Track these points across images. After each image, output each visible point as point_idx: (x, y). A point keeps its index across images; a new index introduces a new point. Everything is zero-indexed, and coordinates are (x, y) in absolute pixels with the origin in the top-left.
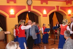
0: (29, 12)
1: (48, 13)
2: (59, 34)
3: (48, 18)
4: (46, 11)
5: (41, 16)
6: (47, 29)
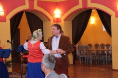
6: (4, 52)
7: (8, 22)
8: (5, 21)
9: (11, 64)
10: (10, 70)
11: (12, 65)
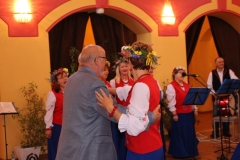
0: (100, 11)
1: (180, 19)
3: (181, 40)
4: (174, 10)
5: (149, 30)
6: (197, 93)
7: (182, 36)
8: (177, 35)
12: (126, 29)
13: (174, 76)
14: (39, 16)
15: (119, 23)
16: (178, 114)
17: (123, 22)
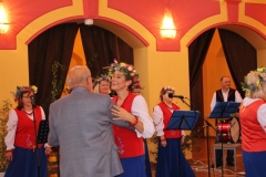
0: (89, 22)
1: (182, 32)
2: (239, 141)
4: (175, 22)
5: (146, 44)
6: (183, 117)
7: (184, 52)
8: (178, 50)
9: (190, 141)
10: (188, 155)
11: (193, 144)
12: (121, 42)
13: (161, 97)
14: (18, 27)
15: (113, 35)
16: (167, 140)
17: (117, 35)
